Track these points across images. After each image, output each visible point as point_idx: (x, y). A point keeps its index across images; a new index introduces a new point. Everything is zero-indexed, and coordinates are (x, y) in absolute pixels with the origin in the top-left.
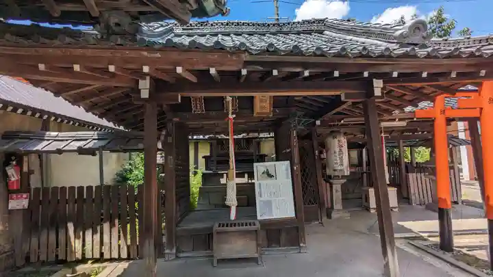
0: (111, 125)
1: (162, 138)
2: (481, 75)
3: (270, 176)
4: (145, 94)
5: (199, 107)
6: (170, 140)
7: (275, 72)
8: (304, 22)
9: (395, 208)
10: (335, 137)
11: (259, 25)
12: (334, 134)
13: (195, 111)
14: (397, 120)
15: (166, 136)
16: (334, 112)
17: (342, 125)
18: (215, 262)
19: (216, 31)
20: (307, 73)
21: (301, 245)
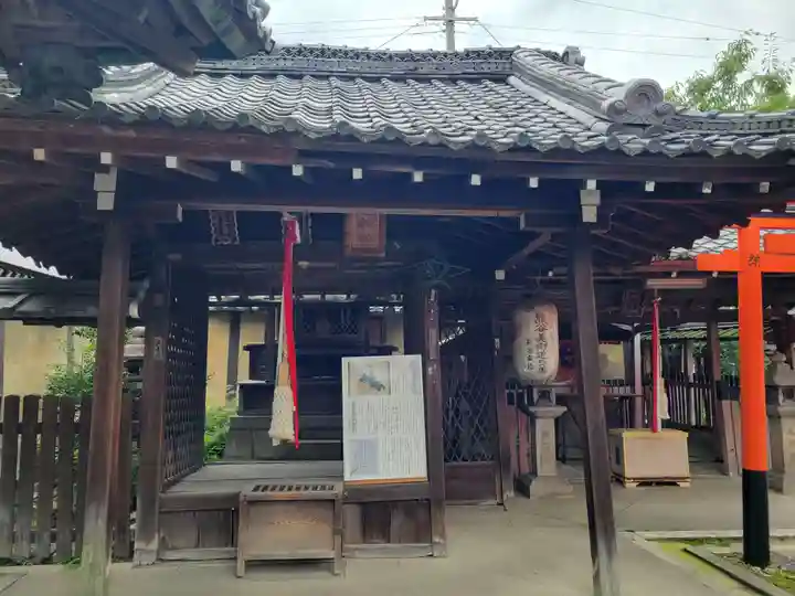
0: (28, 263)
1: (142, 295)
2: (762, 190)
3: (378, 387)
4: (105, 202)
5: (226, 231)
6: (159, 300)
7: (357, 174)
8: (468, 54)
9: (683, 479)
10: (530, 308)
11: (368, 57)
12: (530, 300)
13: (217, 240)
14: (674, 275)
15: (149, 292)
16: (526, 251)
17: (551, 282)
18: (241, 565)
19: (273, 66)
20: (418, 177)
21: (436, 539)
